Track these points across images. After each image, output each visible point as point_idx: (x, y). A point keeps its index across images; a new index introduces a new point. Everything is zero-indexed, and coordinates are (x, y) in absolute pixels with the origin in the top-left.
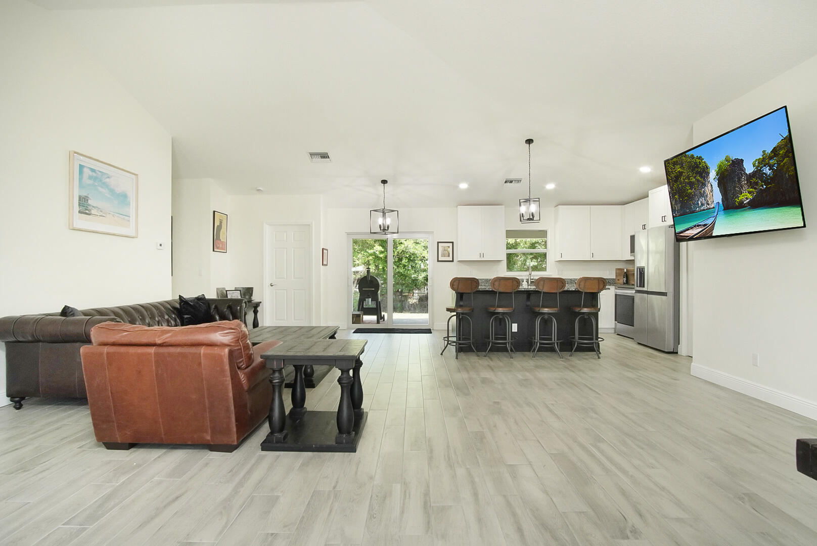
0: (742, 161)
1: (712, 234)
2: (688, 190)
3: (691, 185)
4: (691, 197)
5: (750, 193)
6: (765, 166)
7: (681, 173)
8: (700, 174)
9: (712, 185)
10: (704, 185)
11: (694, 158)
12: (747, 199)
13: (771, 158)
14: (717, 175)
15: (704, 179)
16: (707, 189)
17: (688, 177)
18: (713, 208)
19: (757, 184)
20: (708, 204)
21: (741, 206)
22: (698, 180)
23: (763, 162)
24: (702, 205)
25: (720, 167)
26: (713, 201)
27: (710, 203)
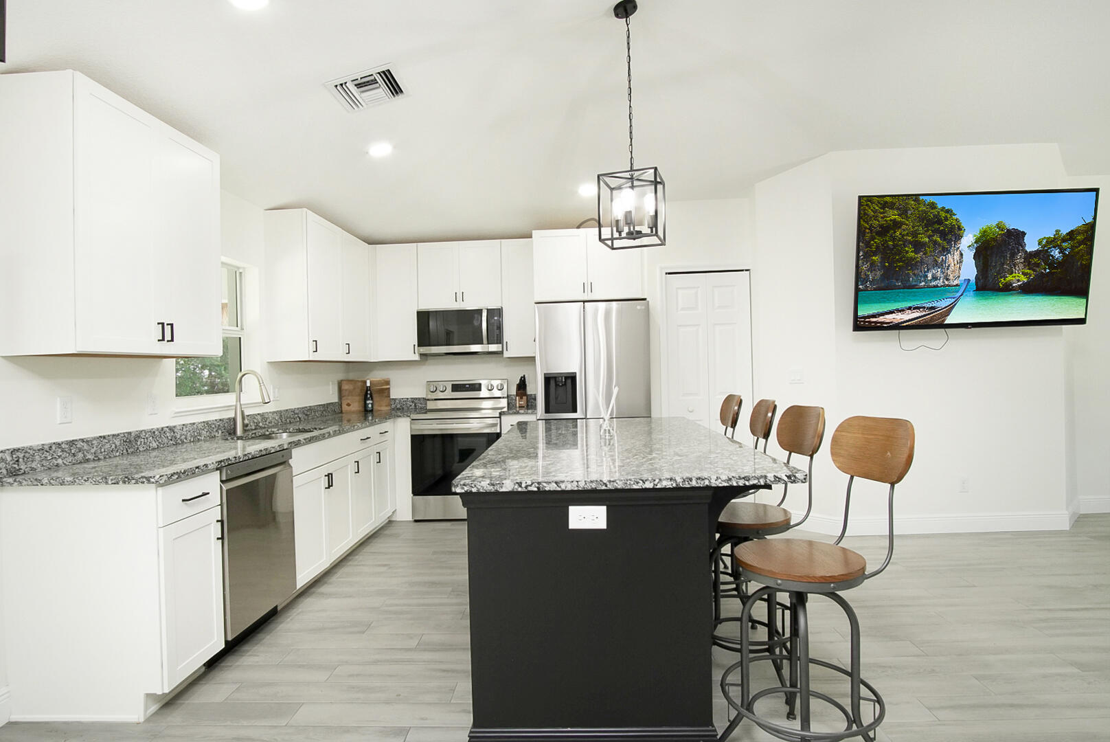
0: (1024, 234)
1: (944, 320)
2: (907, 252)
3: (918, 246)
4: (911, 264)
5: (1024, 274)
6: (1054, 247)
7: (897, 225)
8: (943, 235)
9: (961, 255)
10: (946, 251)
11: (935, 208)
12: (1018, 281)
13: (1064, 240)
14: (975, 242)
15: (949, 242)
16: (952, 259)
17: (915, 234)
18: (957, 285)
19: (1038, 265)
20: (947, 280)
21: (1008, 289)
22: (935, 242)
23: (1052, 242)
24: (935, 278)
25: (984, 233)
26: (959, 277)
27: (951, 277)
